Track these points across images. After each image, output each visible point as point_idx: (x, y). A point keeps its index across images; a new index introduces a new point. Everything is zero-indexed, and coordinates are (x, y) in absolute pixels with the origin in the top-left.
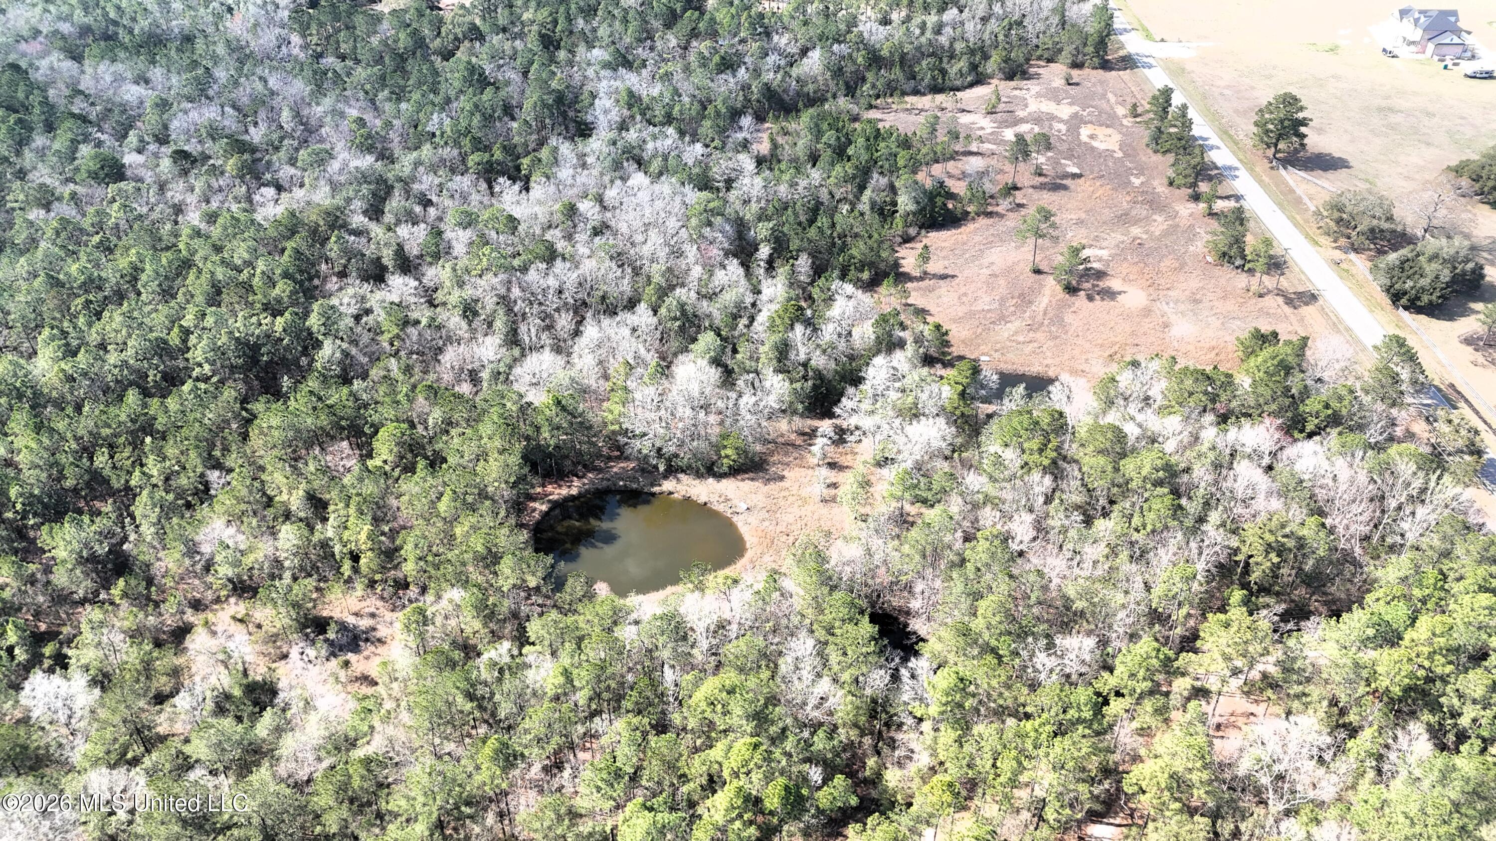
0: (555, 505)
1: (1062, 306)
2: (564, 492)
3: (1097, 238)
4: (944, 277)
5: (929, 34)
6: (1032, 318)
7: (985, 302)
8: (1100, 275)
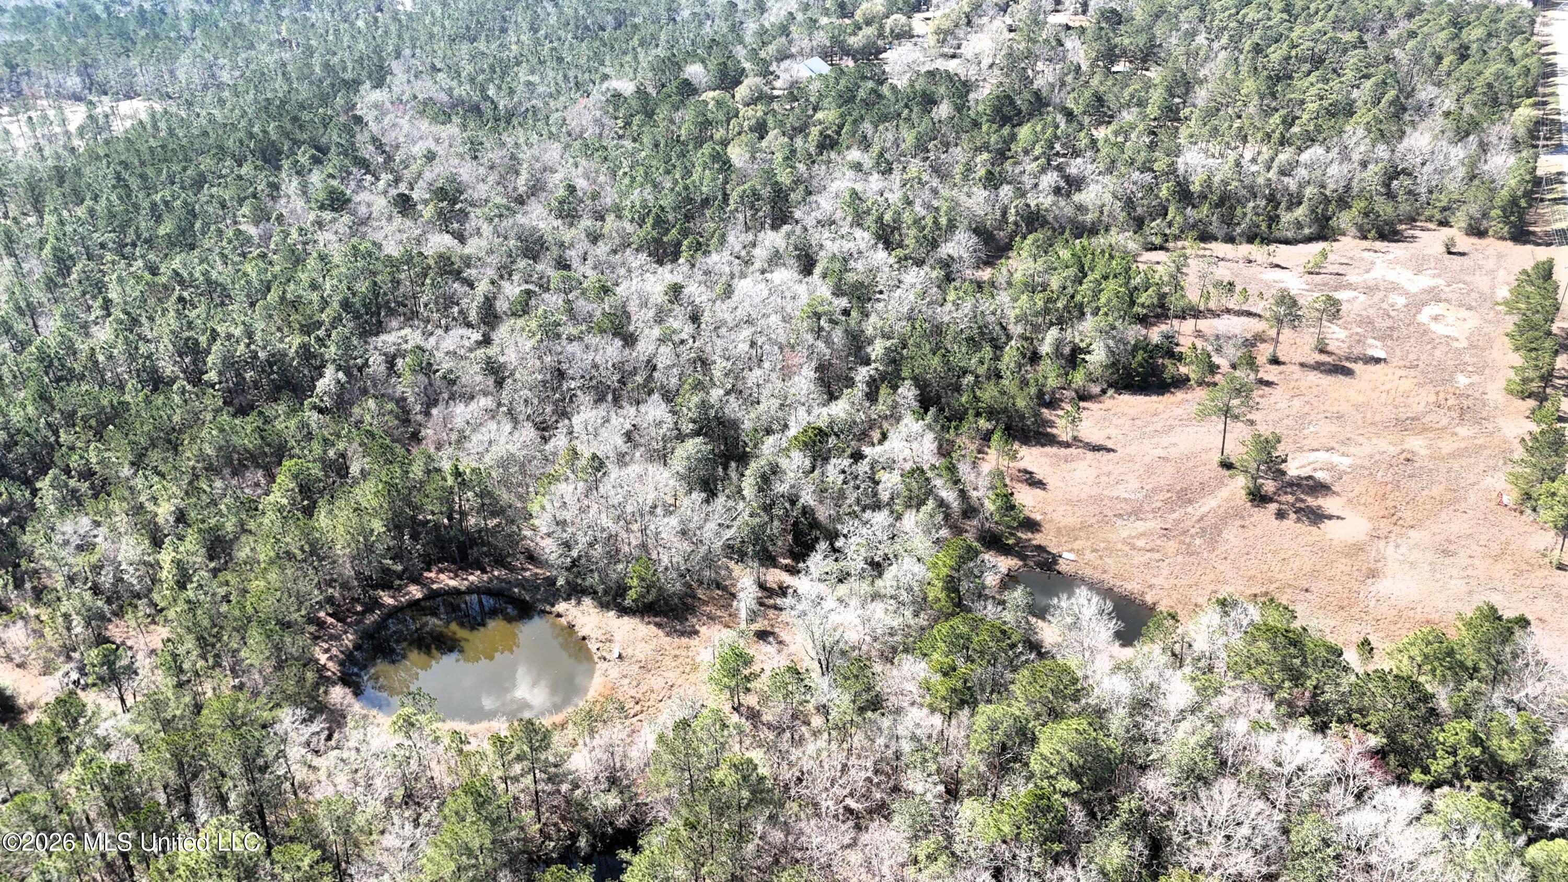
0: (433, 595)
1: (1232, 514)
2: (453, 583)
3: (1347, 441)
4: (1097, 448)
5: (1272, 174)
6: (1177, 522)
7: (1130, 489)
8: (1319, 488)
